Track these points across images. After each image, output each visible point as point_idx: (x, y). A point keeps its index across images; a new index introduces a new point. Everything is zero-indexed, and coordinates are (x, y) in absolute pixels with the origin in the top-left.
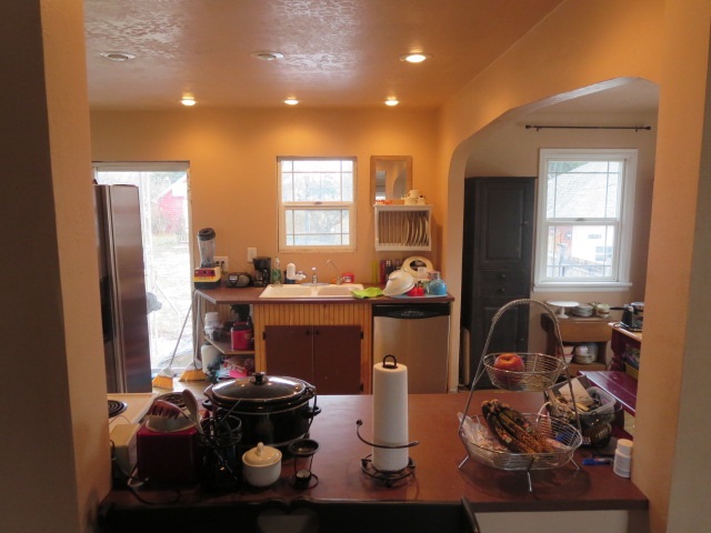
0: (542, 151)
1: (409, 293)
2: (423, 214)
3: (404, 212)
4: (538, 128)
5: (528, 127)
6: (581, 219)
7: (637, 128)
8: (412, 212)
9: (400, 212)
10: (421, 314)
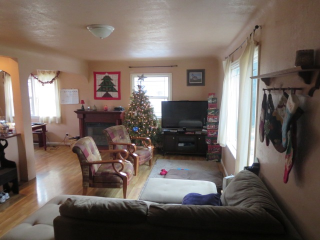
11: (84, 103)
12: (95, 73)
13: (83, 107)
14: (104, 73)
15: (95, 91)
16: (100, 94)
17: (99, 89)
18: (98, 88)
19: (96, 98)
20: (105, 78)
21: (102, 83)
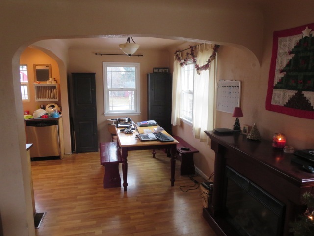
0: (103, 63)
1: (41, 117)
2: (54, 87)
3: (47, 86)
4: (101, 54)
5: (96, 54)
6: (122, 89)
7: (139, 55)
8: (50, 86)
9: (45, 86)
10: (45, 125)
11: (241, 115)
12: (277, 35)
13: (237, 124)
14: (298, 30)
15: (271, 87)
16: (282, 97)
17: (280, 82)
18: (278, 76)
19: (270, 107)
20: (299, 45)
21: (289, 65)
